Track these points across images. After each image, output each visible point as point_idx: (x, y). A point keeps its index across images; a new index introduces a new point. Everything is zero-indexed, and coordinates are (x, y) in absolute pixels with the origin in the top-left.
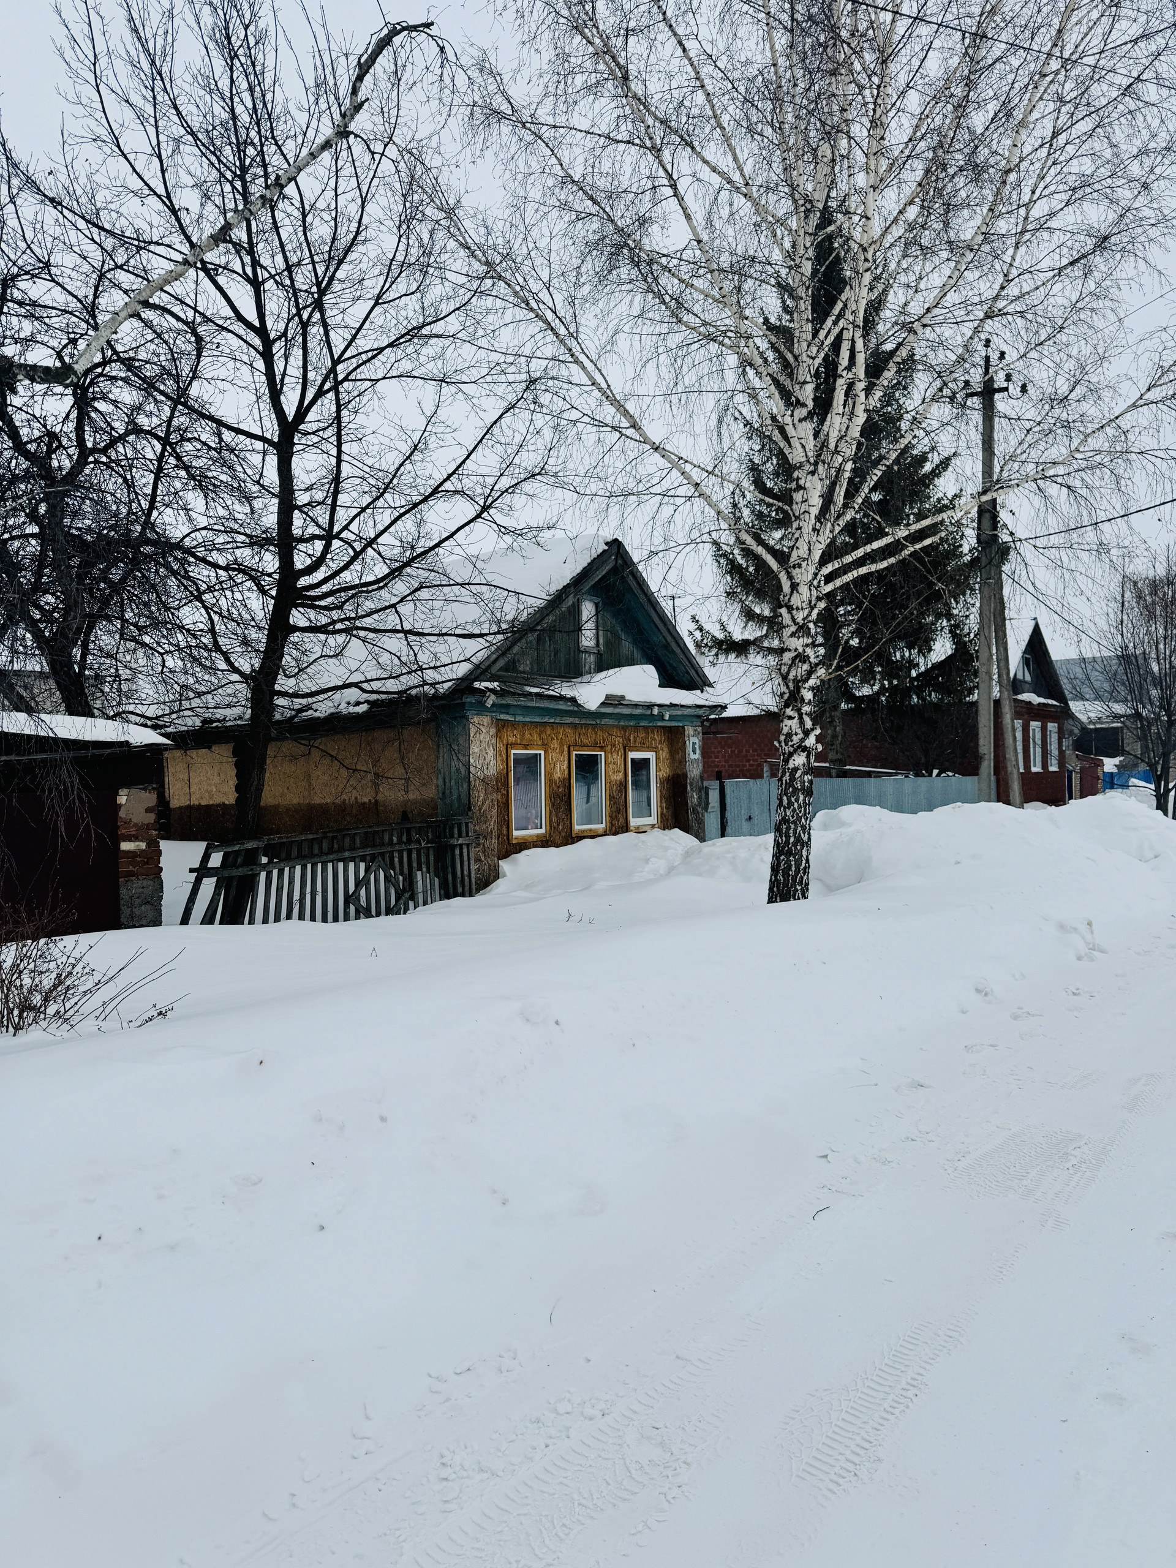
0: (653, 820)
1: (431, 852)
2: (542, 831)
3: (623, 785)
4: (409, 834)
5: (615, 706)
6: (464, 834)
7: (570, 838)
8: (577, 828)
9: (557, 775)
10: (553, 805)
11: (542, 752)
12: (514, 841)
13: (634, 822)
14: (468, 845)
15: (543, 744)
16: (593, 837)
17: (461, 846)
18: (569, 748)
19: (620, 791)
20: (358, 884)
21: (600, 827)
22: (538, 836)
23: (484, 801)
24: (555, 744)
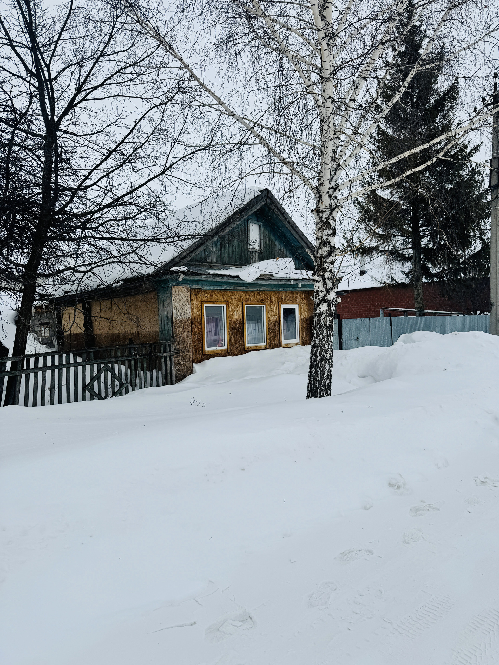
0: (297, 340)
1: (145, 360)
2: (225, 347)
3: (278, 323)
4: (130, 351)
5: (267, 280)
6: (168, 350)
7: (243, 351)
8: (247, 345)
9: (235, 317)
10: (233, 333)
11: (225, 306)
12: (206, 353)
13: (284, 342)
14: (170, 357)
15: (225, 301)
16: (257, 350)
17: (165, 357)
18: (242, 303)
19: (276, 326)
20: (92, 379)
21: (263, 345)
22: (222, 350)
23: (183, 332)
24: (233, 301)
